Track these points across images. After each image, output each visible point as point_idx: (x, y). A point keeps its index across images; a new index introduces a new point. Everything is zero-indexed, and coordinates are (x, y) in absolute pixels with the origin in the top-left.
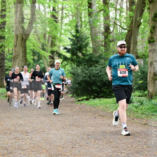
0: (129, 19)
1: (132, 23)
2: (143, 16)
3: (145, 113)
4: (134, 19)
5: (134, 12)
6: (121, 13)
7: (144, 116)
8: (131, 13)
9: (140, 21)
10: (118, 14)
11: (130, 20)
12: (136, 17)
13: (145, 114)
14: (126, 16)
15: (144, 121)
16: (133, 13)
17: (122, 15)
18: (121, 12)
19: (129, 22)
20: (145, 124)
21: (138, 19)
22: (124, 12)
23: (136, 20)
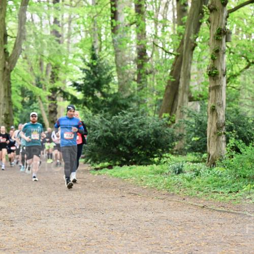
0: (177, 37)
1: (182, 43)
2: (200, 32)
3: (202, 189)
4: (185, 38)
5: (185, 26)
6: (165, 28)
7: (202, 193)
8: (181, 27)
9: (195, 40)
10: (160, 30)
11: (179, 39)
12: (189, 35)
13: (202, 191)
14: (172, 33)
15: (202, 202)
16: (184, 28)
17: (165, 30)
18: (165, 26)
19: (178, 42)
20: (203, 207)
21: (191, 38)
22: (168, 26)
23: (188, 39)
